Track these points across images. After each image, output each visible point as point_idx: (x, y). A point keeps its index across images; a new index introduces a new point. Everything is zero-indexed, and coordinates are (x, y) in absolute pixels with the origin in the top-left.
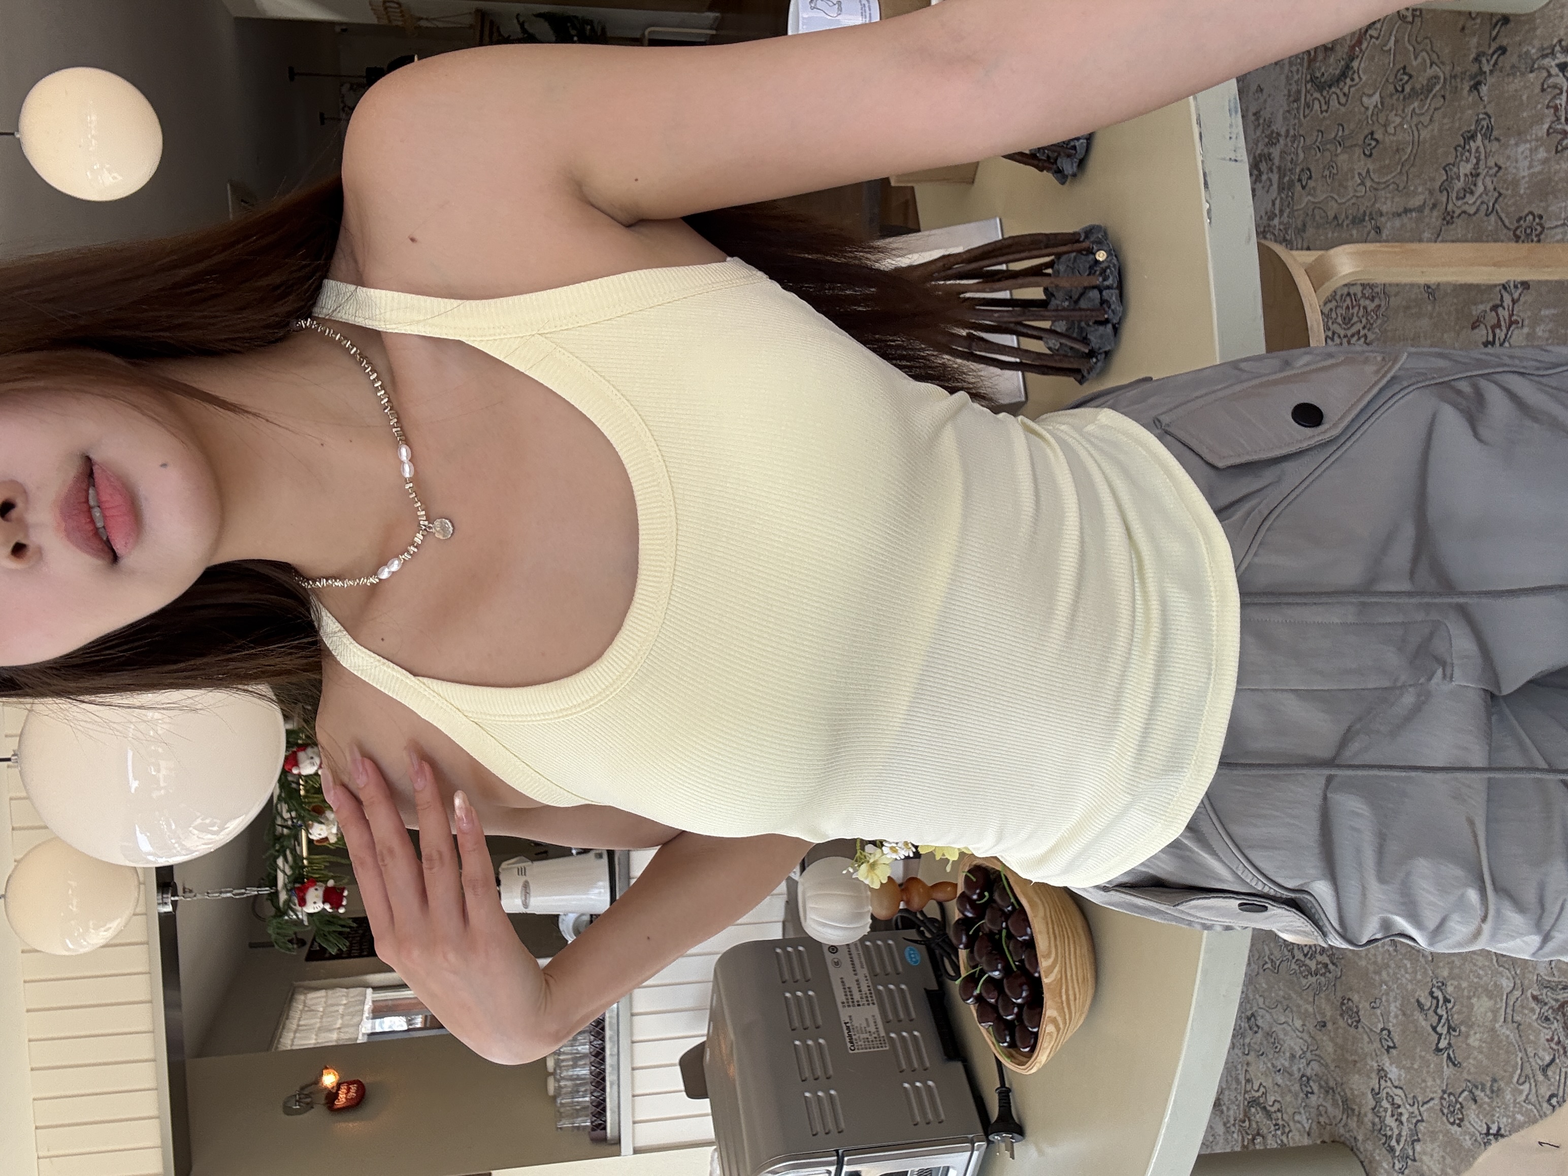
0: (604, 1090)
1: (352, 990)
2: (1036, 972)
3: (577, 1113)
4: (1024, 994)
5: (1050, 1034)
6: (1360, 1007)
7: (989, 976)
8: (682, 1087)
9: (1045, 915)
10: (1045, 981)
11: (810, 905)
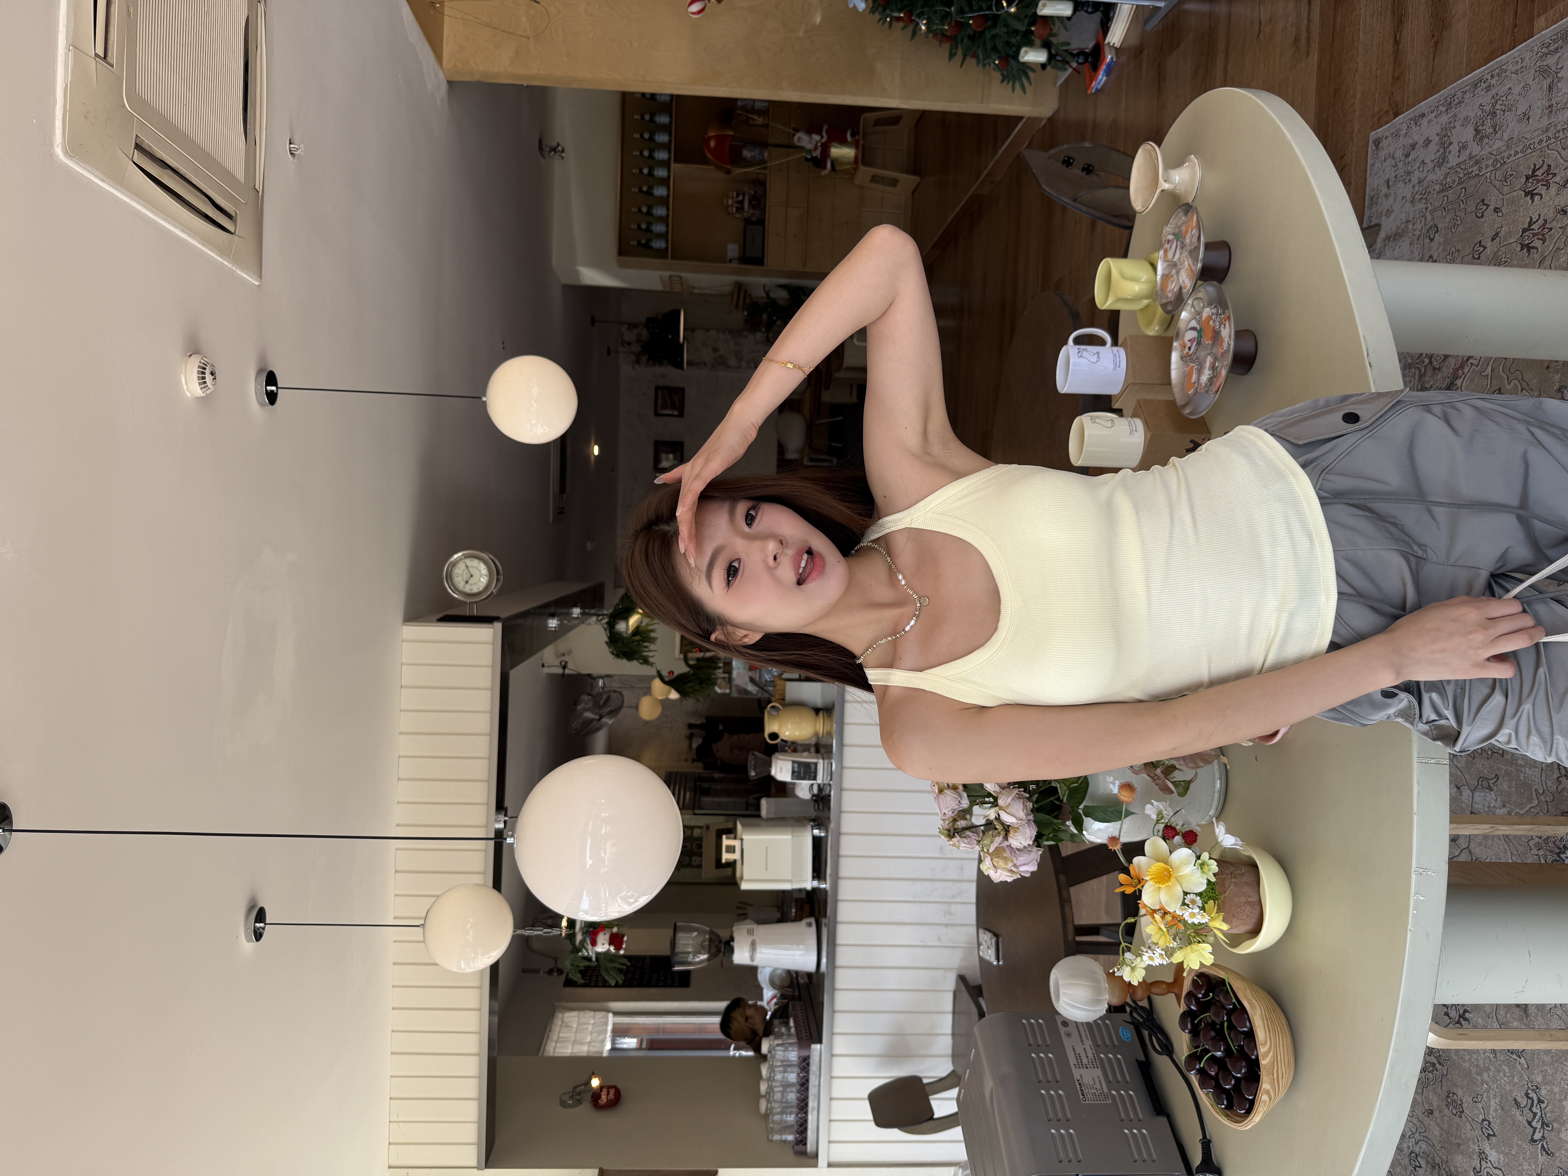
0: (806, 1113)
1: (597, 1013)
2: (1254, 1054)
3: (782, 1131)
4: (1243, 1071)
5: (1265, 1102)
6: (1464, 1100)
7: (1213, 1055)
8: (870, 1117)
9: (1261, 1015)
10: (1263, 1062)
11: (1062, 991)
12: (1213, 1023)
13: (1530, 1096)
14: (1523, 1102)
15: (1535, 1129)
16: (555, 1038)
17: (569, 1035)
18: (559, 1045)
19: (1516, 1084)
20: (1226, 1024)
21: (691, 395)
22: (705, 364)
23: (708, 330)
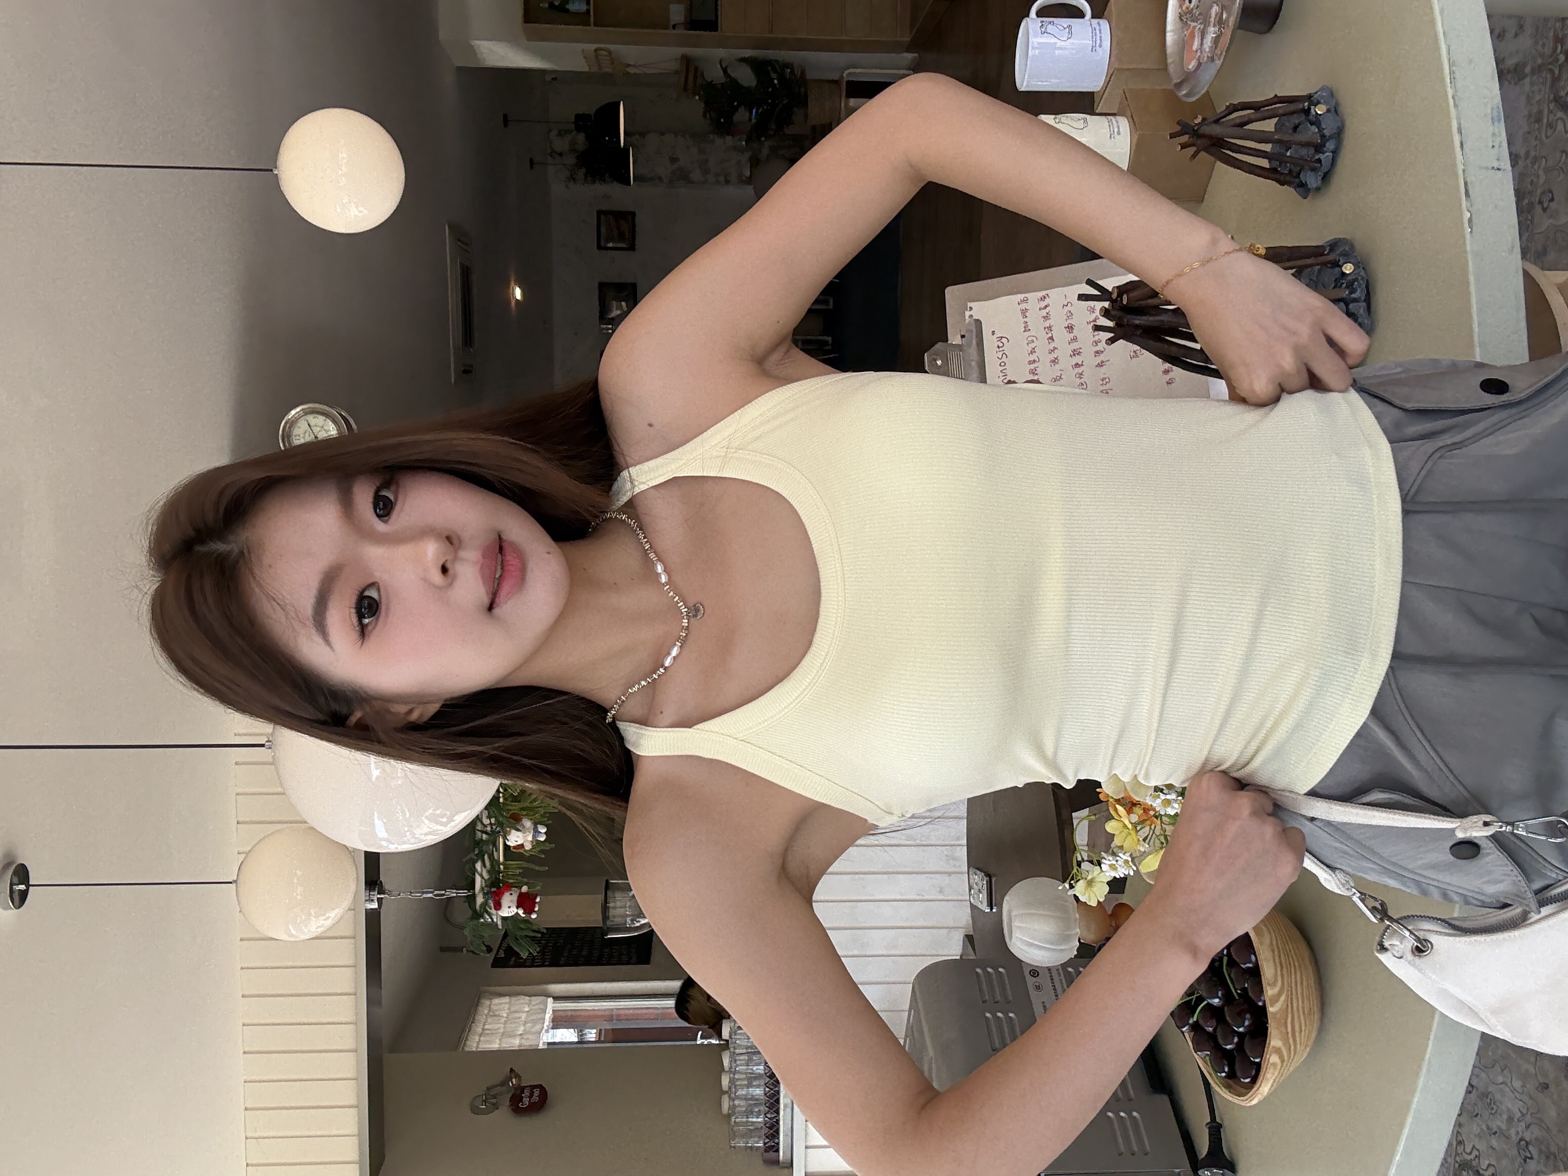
0: (777, 1112)
1: (533, 998)
2: (1260, 1000)
3: (749, 1134)
4: (1247, 1023)
5: (1274, 1065)
7: (1208, 1003)
9: (1271, 944)
10: (1271, 1010)
11: (1016, 924)
16: (479, 1030)
17: (498, 1026)
18: (482, 1038)
21: (643, 221)
23: (663, 134)
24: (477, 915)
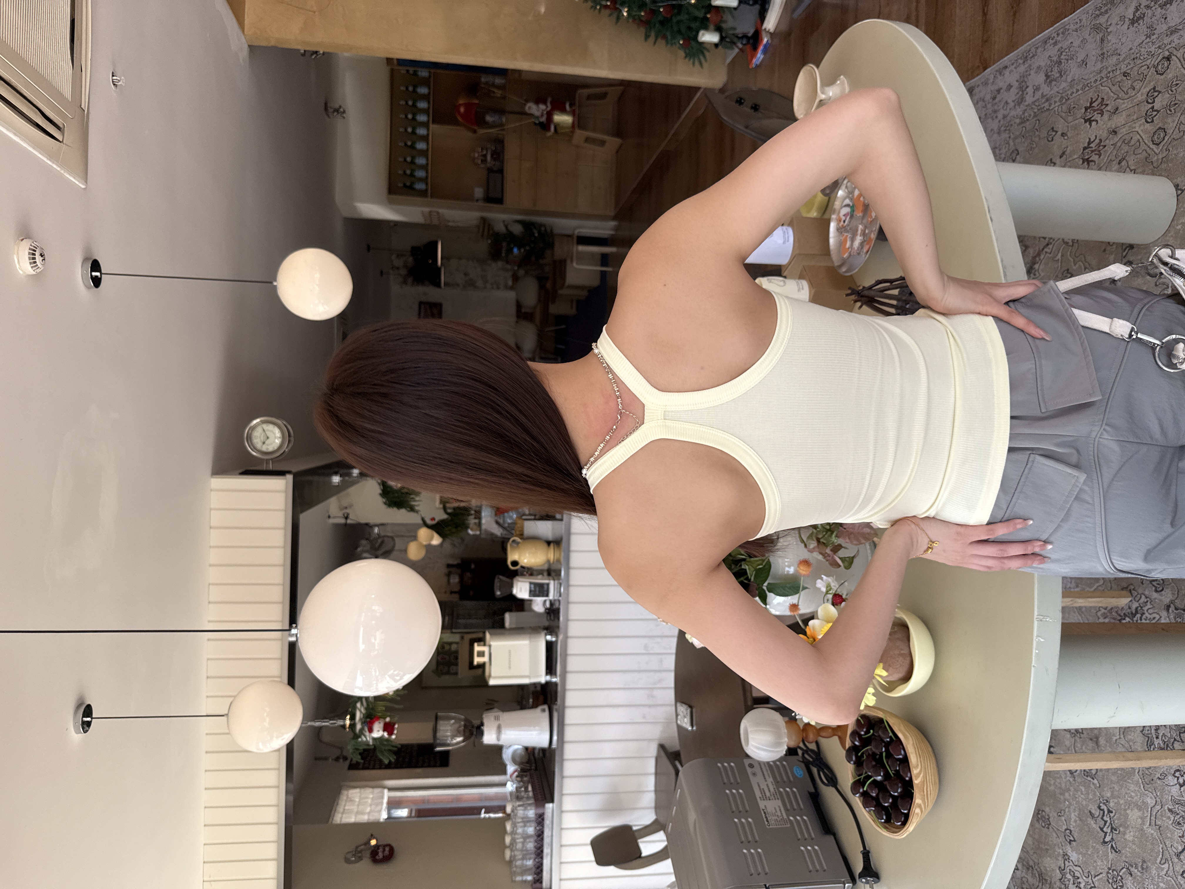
0: (542, 858)
1: (375, 789)
2: (908, 776)
3: (524, 872)
4: (899, 791)
5: (917, 814)
6: (1051, 815)
7: (874, 780)
9: (913, 743)
10: (916, 782)
11: (751, 736)
12: (874, 754)
13: (1102, 808)
14: (1097, 813)
15: (1106, 833)
16: (342, 809)
17: (352, 807)
18: (344, 816)
19: (1091, 799)
20: (884, 754)
21: (447, 308)
22: (458, 285)
23: (460, 259)
24: (356, 736)
